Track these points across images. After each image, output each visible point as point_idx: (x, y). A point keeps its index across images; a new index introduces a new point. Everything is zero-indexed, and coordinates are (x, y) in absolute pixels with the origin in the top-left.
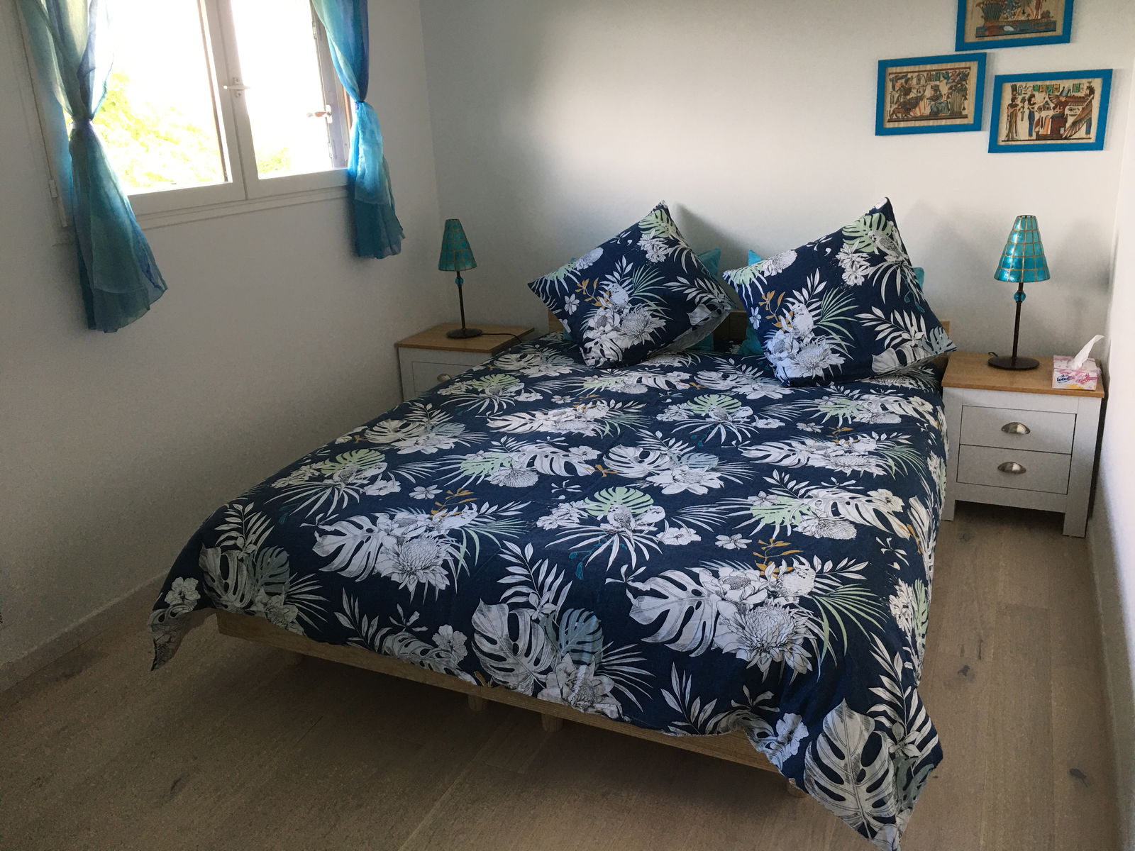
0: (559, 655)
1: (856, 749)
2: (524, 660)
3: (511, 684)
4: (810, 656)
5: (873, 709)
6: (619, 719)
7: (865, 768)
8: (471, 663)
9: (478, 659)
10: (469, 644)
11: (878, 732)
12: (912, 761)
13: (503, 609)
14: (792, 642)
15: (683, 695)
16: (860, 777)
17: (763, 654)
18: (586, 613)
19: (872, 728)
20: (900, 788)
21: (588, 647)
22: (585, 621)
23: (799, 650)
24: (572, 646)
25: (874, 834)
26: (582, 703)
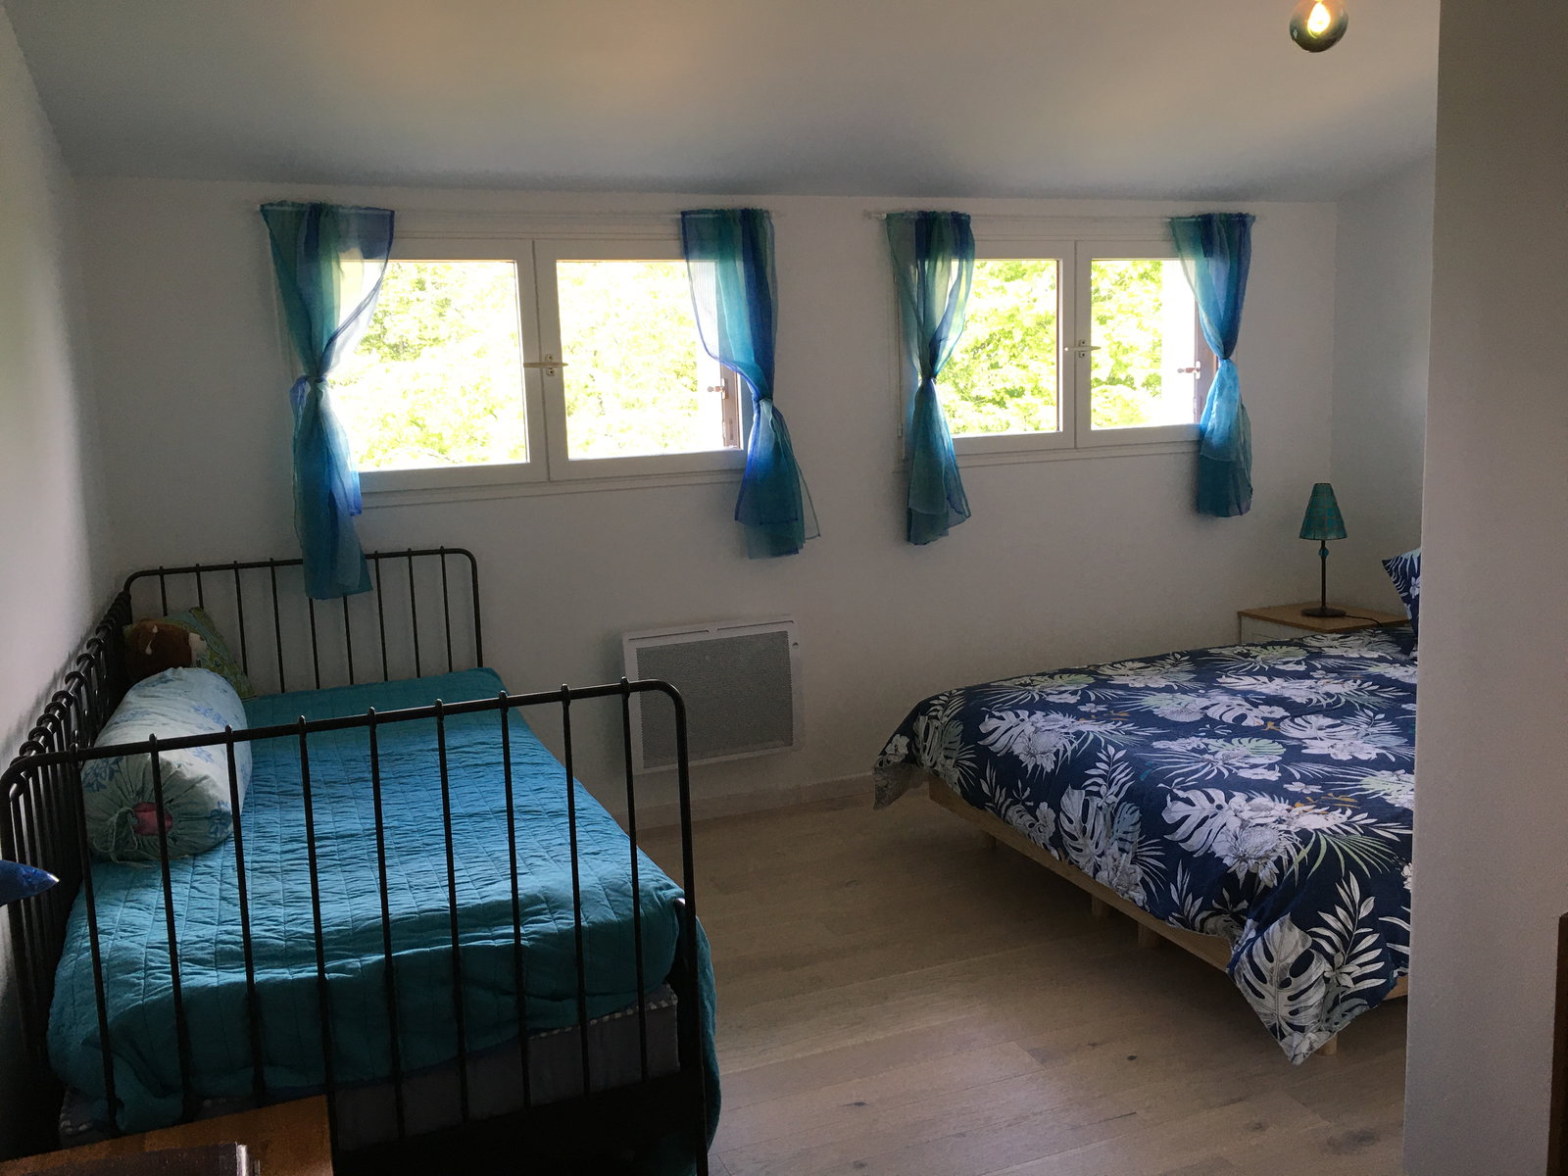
0: (1111, 841)
1: (1286, 958)
2: (1089, 842)
3: (1081, 865)
4: (1278, 872)
5: (1314, 929)
6: (1143, 908)
7: (1292, 979)
8: (1057, 840)
9: (1061, 838)
10: (1057, 820)
11: (1313, 951)
12: (1343, 989)
13: (1082, 795)
14: (1268, 857)
15: (1182, 890)
16: (1285, 984)
17: (1243, 863)
18: (1134, 808)
19: (1309, 944)
20: (1325, 1011)
21: (1129, 837)
22: (1133, 812)
23: (1271, 864)
24: (1120, 834)
25: (1283, 1036)
26: (1120, 887)
